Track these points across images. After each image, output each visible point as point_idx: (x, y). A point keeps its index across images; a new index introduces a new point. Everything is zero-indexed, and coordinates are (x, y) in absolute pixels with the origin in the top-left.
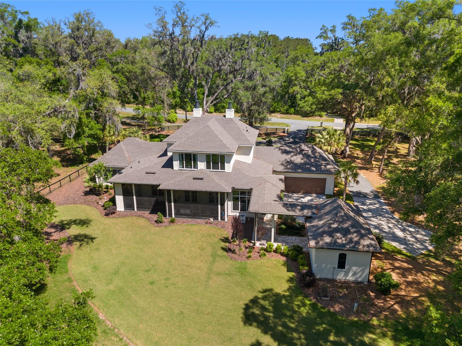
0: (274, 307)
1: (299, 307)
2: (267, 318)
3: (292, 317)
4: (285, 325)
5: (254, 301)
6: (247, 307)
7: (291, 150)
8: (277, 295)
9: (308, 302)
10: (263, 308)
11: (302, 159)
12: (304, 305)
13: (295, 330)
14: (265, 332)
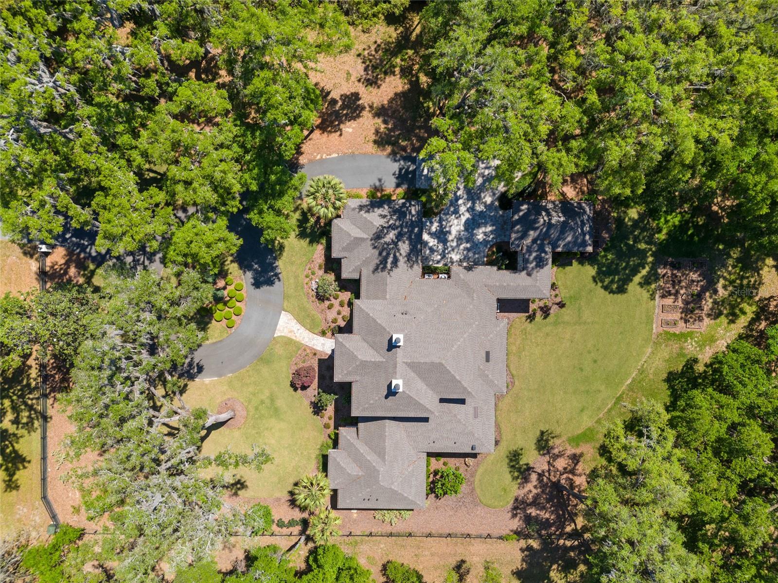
0: (610, 275)
1: (607, 259)
2: (619, 280)
3: (617, 265)
4: (625, 268)
5: (606, 288)
6: (612, 292)
7: (392, 256)
8: (598, 273)
9: (603, 253)
10: (612, 282)
11: (404, 242)
12: (606, 256)
13: (628, 263)
14: (631, 280)
